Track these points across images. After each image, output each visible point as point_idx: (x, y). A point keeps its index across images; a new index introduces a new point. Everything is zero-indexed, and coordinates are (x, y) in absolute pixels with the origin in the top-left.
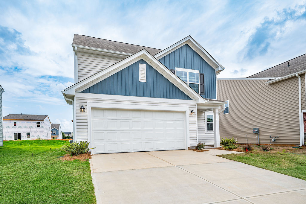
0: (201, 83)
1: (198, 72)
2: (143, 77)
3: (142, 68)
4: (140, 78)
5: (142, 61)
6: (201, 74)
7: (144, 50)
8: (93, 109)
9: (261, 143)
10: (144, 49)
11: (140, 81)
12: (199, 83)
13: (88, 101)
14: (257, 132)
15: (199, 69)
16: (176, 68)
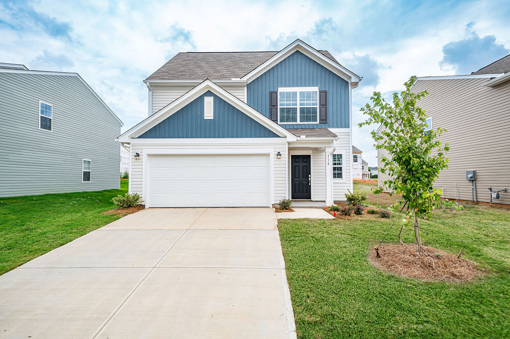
0: (320, 105)
1: (316, 89)
2: (209, 113)
3: (209, 102)
5: (209, 93)
6: (321, 92)
9: (479, 200)
14: (472, 177)
15: (320, 86)
16: (279, 88)
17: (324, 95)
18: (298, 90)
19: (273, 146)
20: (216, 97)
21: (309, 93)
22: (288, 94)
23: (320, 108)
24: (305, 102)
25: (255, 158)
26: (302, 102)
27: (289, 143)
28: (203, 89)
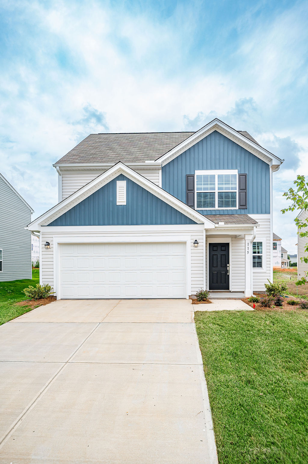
2: (121, 198)
4: (118, 200)
5: (121, 177)
7: (120, 163)
8: (60, 244)
10: (120, 161)
11: (118, 204)
12: (237, 191)
13: (54, 236)
17: (243, 178)
18: (216, 173)
19: (190, 234)
20: (128, 181)
21: (227, 176)
22: (206, 177)
23: (239, 193)
24: (224, 186)
25: (170, 247)
26: (221, 186)
27: (207, 230)
28: (115, 173)
